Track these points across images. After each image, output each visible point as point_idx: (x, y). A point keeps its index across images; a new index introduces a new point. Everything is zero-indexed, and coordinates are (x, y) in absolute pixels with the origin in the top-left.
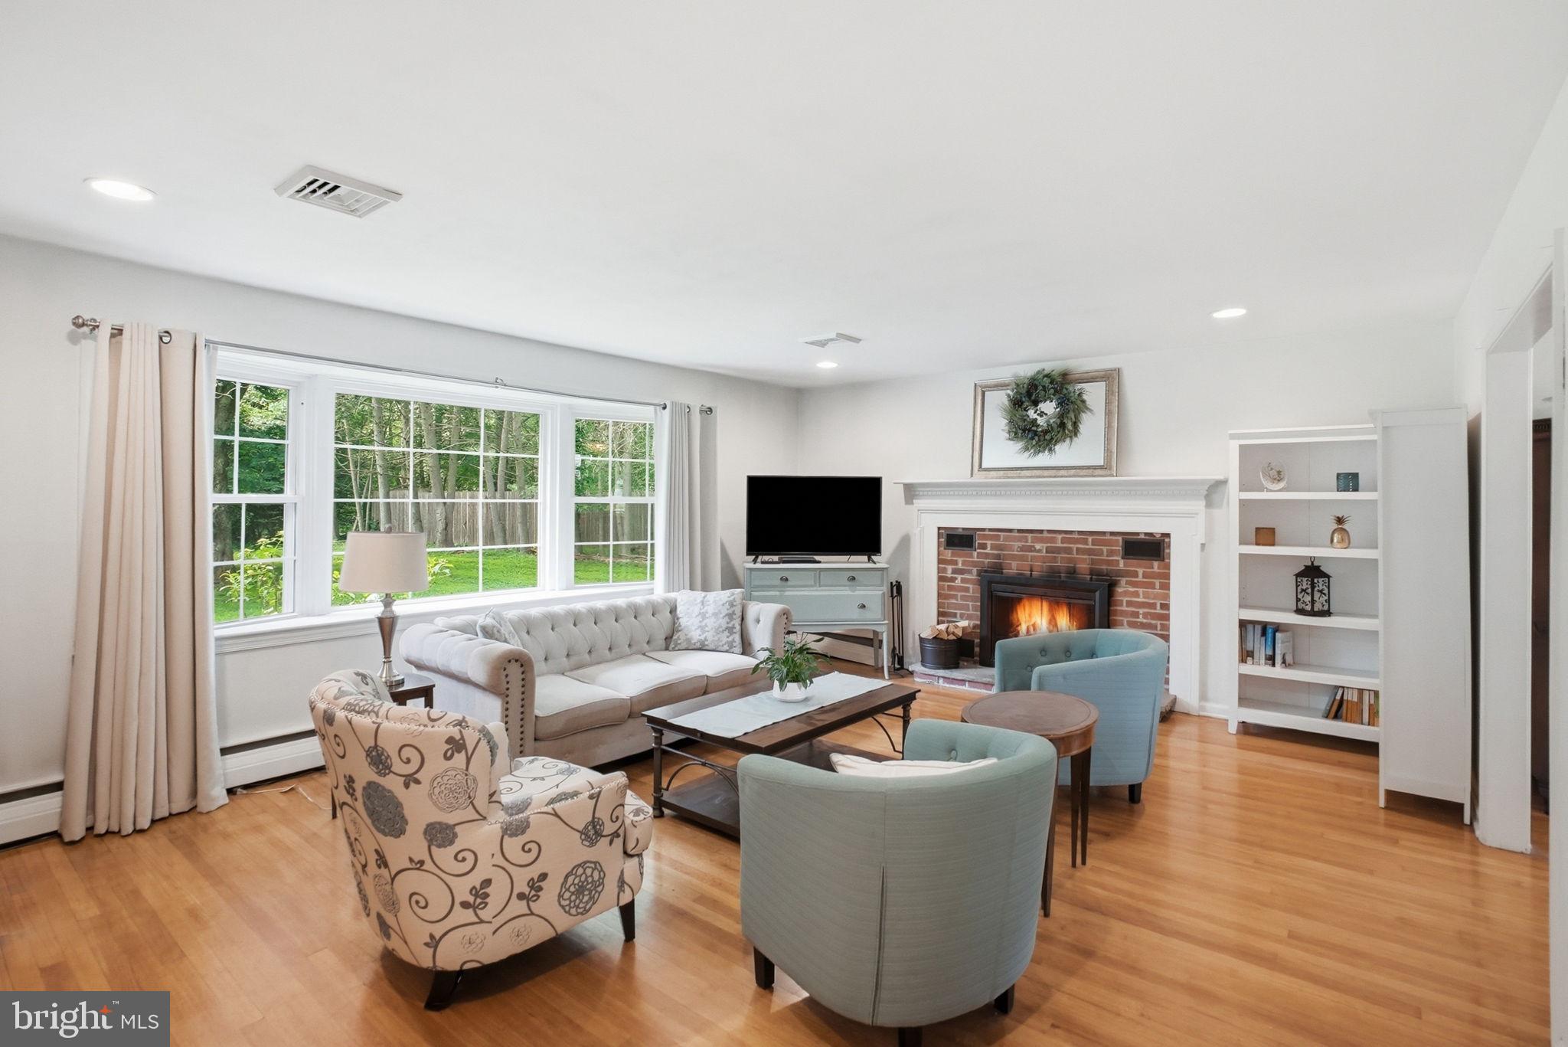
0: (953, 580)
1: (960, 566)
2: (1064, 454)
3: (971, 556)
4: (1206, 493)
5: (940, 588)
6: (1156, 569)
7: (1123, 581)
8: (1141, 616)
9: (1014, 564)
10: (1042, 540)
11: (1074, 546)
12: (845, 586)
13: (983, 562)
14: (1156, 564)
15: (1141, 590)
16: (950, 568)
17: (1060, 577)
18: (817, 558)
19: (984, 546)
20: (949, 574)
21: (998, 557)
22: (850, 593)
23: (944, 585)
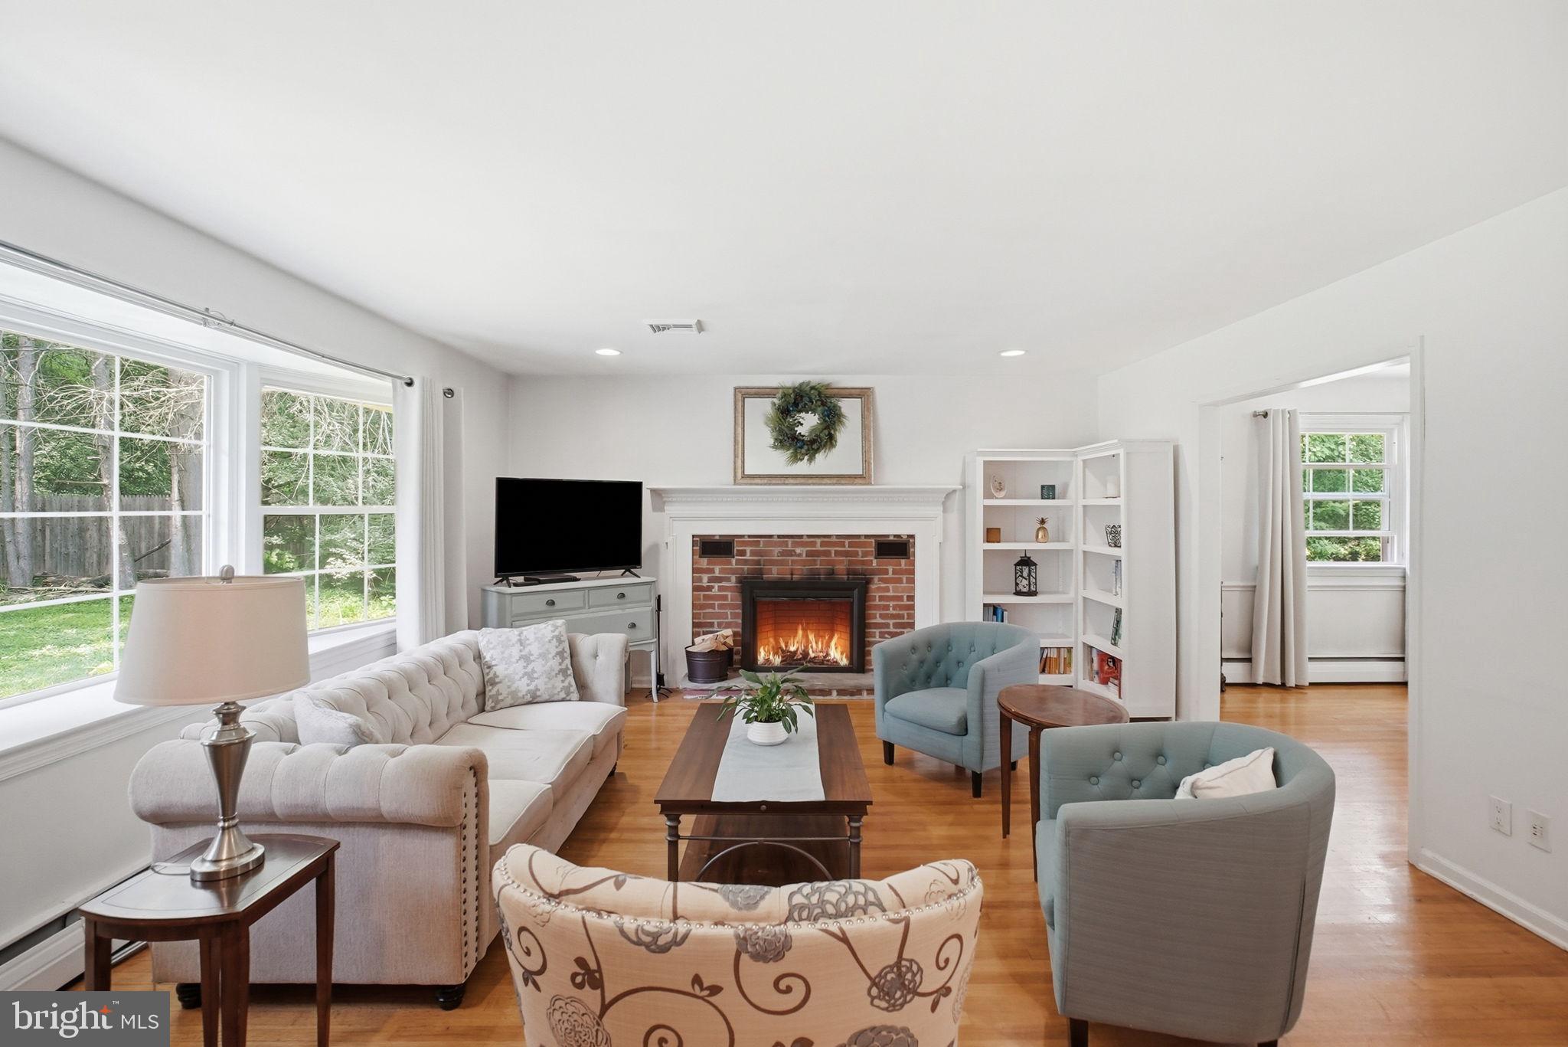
0: (710, 588)
1: (717, 574)
2: (824, 463)
3: (730, 563)
4: (943, 500)
5: (694, 598)
6: (903, 566)
7: (876, 578)
8: (891, 609)
9: (775, 569)
10: (803, 545)
11: (833, 550)
12: (615, 604)
13: (743, 569)
14: (903, 561)
15: (891, 586)
16: (705, 577)
17: (819, 578)
18: (577, 575)
19: (742, 553)
20: (705, 583)
21: (758, 562)
22: (620, 612)
23: (700, 595)
